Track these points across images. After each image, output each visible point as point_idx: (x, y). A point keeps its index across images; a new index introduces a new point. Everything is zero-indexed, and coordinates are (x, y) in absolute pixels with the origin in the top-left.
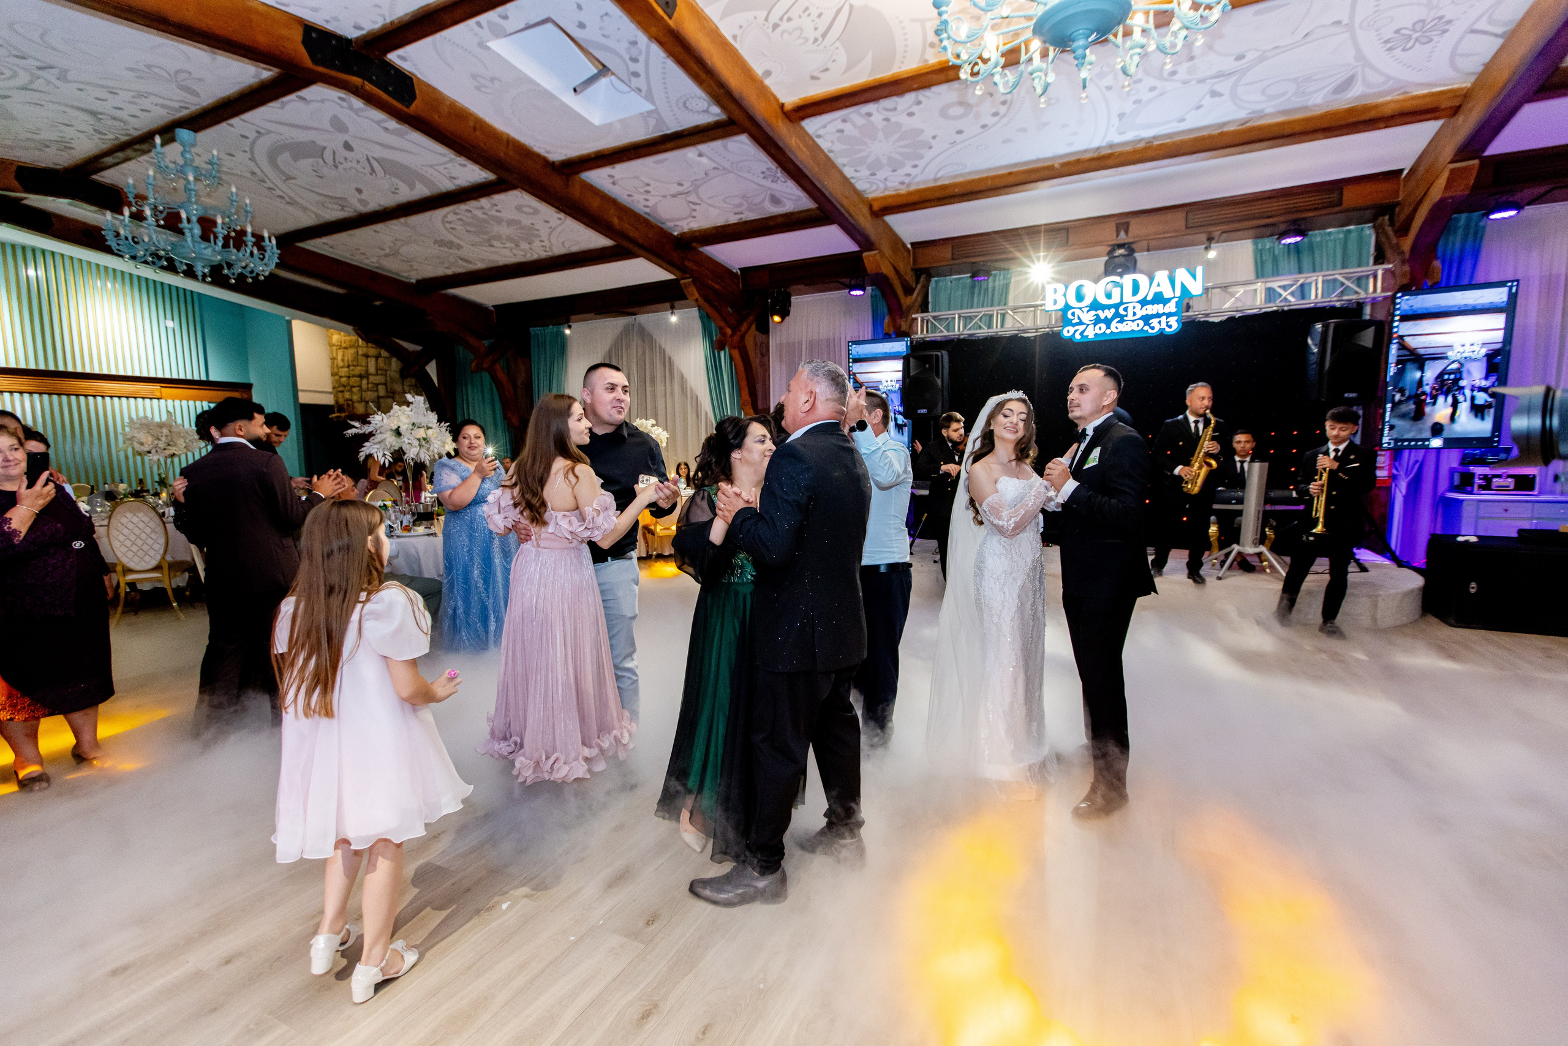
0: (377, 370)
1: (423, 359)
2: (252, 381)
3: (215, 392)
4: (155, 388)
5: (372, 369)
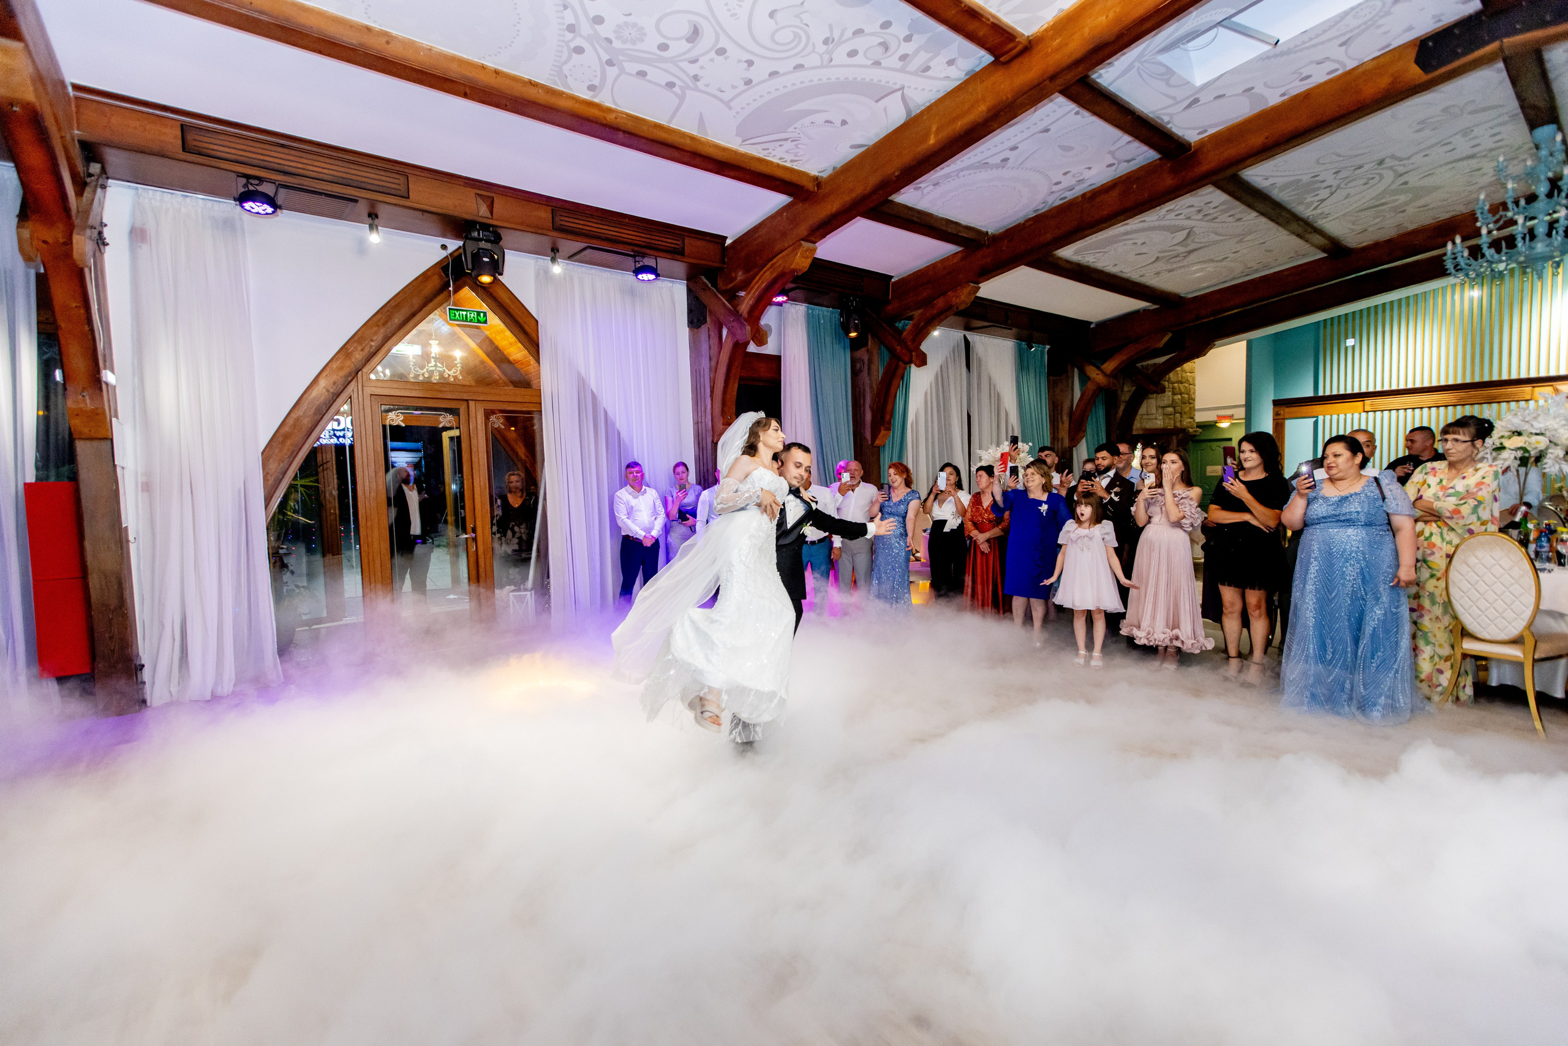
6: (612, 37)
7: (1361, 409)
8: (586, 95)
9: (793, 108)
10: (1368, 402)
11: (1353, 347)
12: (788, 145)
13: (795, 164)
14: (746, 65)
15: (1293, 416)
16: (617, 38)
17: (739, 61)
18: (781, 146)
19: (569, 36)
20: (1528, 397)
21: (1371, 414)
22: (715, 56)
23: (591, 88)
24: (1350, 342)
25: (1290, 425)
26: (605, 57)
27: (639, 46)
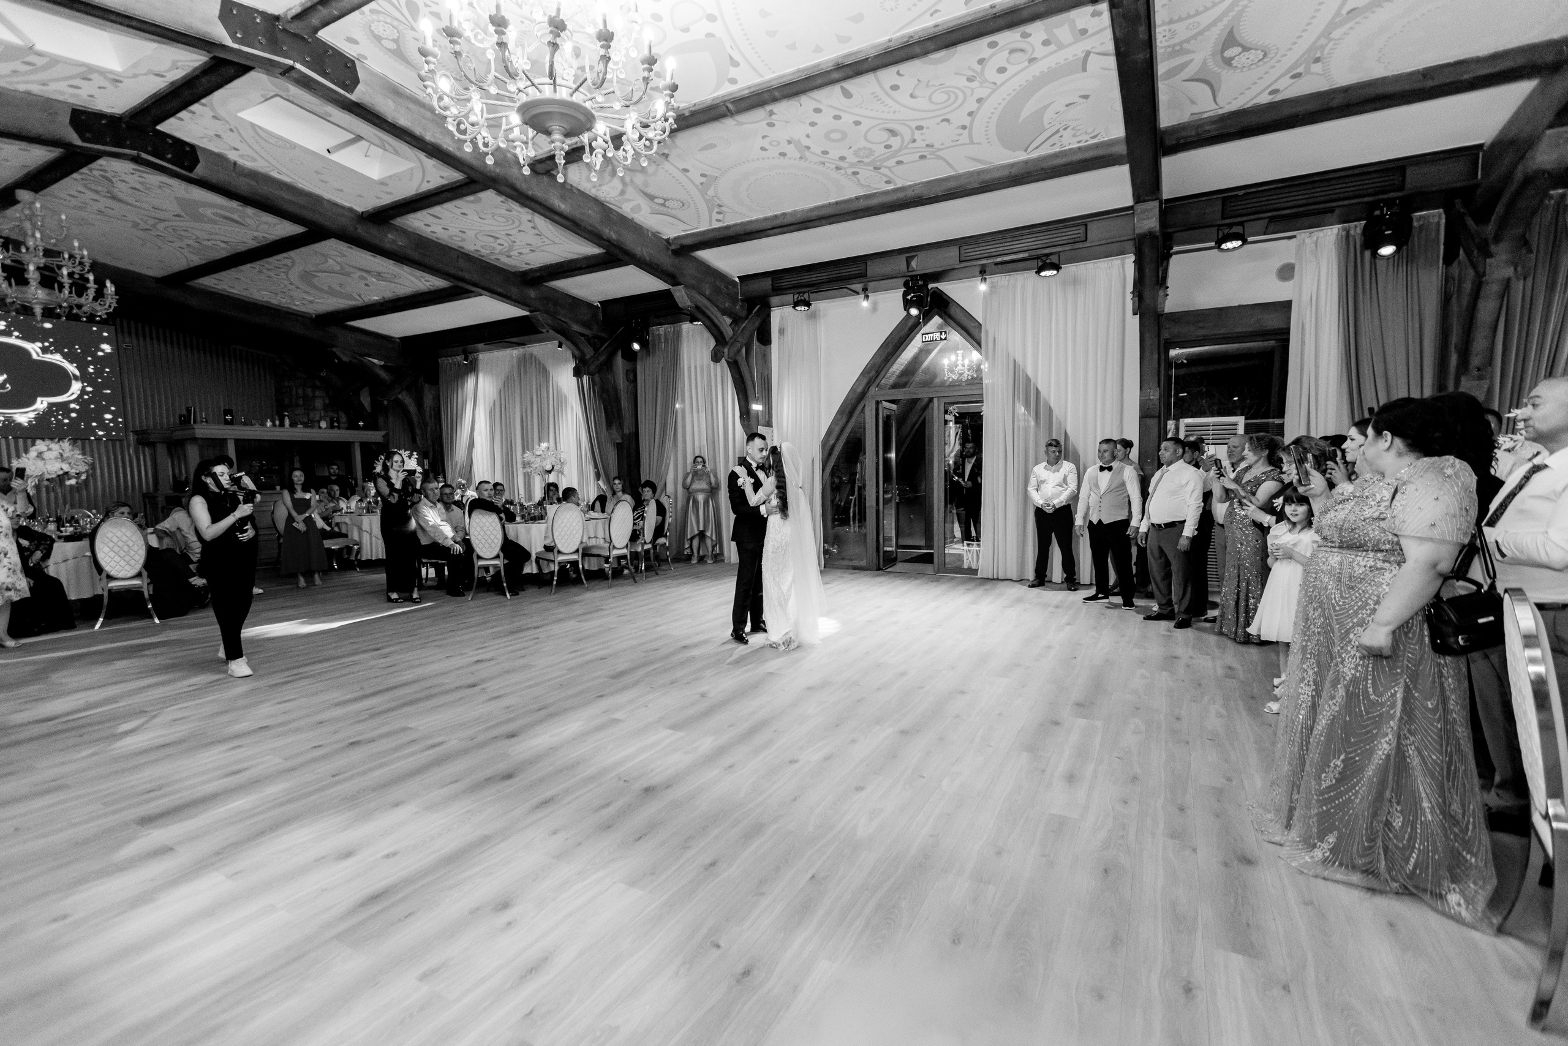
6: (859, 159)
8: (890, 187)
9: (1021, 119)
12: (1067, 134)
13: (1099, 137)
14: (945, 123)
16: (863, 157)
17: (938, 124)
18: (1061, 136)
19: (842, 171)
22: (920, 132)
23: (888, 182)
26: (872, 168)
27: (876, 155)
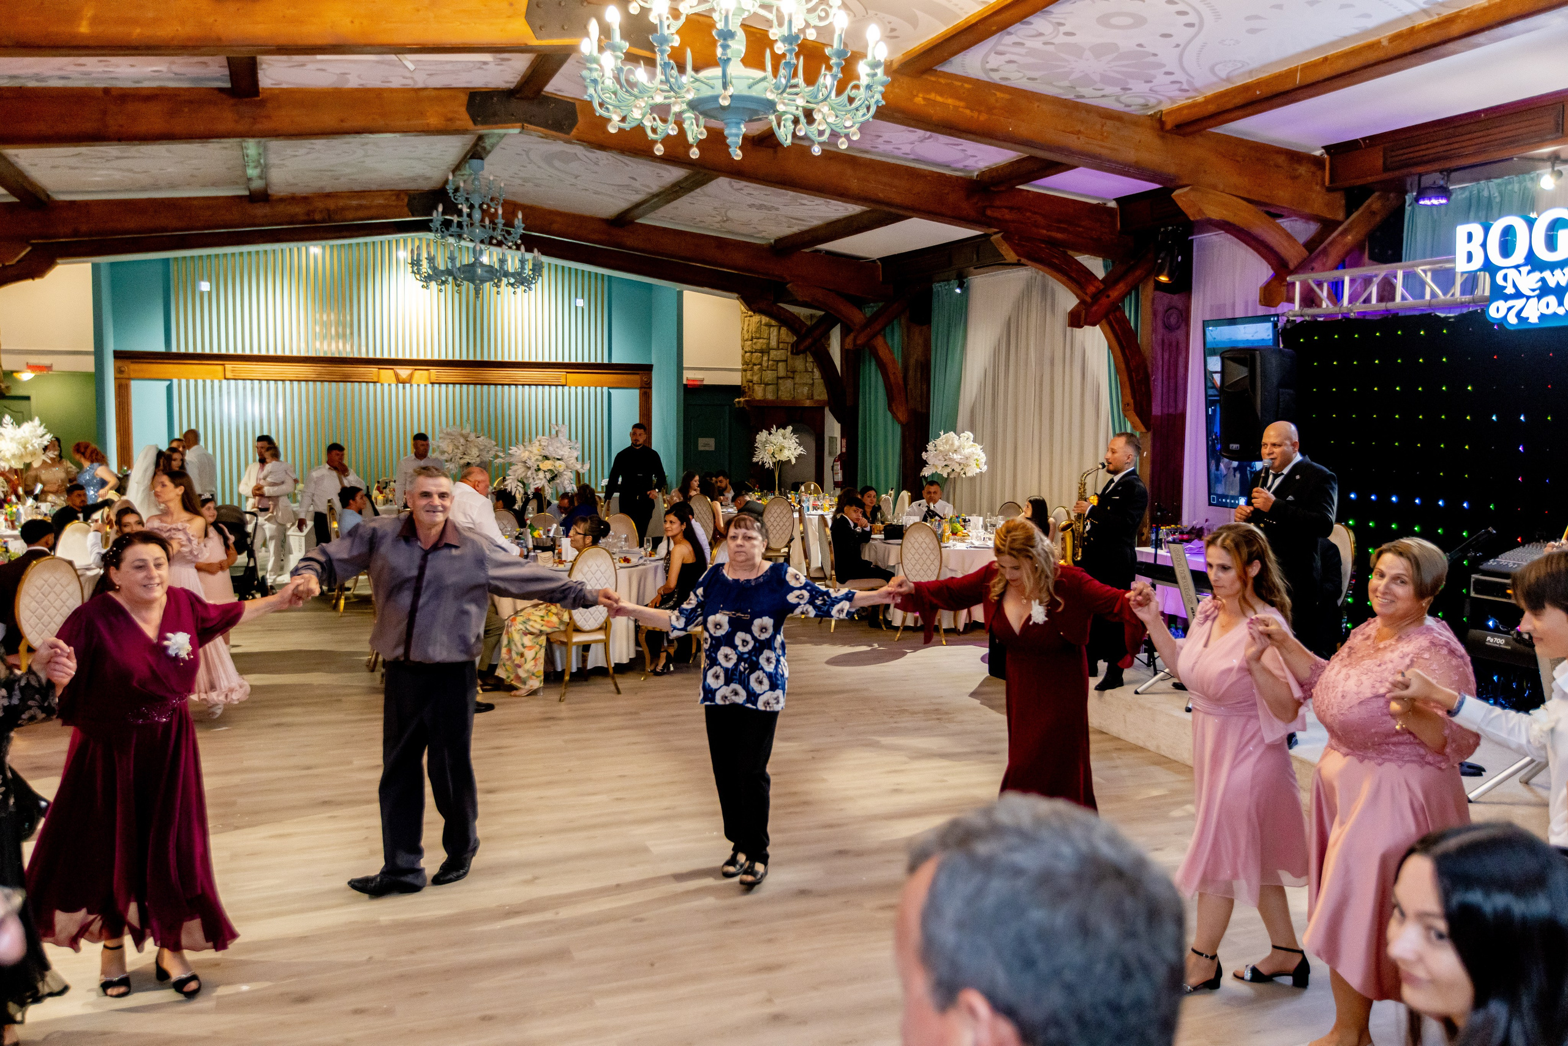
0: (778, 343)
1: (823, 327)
2: (653, 362)
3: (625, 376)
4: (560, 374)
5: (774, 343)
7: (221, 375)
10: (230, 366)
11: (210, 293)
15: (141, 375)
20: (375, 379)
21: (233, 382)
24: (205, 286)
25: (136, 386)
